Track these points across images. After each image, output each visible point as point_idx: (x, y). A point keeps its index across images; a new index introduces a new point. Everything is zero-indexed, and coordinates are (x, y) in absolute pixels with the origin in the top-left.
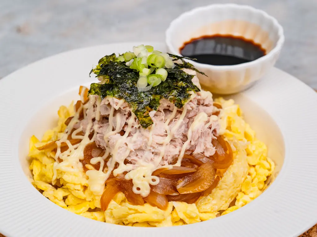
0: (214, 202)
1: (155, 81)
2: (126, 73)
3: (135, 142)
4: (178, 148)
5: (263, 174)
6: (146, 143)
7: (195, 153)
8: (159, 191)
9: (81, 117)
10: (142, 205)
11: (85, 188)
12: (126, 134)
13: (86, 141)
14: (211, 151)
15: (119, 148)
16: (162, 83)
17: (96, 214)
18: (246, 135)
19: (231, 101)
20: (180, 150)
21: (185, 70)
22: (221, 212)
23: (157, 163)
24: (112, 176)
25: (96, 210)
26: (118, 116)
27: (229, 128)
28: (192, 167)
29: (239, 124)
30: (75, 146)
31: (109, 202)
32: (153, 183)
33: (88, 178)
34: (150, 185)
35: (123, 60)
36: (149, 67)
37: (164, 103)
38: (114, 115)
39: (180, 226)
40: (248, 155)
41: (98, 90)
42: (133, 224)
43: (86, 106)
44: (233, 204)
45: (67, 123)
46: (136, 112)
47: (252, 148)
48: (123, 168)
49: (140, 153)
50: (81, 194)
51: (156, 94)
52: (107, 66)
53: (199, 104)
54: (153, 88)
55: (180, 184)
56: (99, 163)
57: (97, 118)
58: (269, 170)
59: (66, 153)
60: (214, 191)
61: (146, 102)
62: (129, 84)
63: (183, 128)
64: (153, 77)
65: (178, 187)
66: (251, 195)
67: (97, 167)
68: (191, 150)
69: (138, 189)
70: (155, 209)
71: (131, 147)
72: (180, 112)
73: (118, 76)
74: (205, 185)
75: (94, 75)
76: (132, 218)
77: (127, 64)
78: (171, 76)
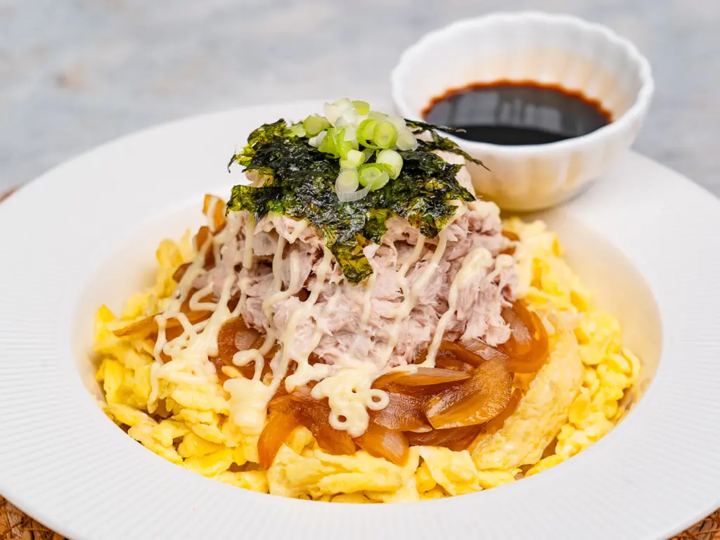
0: (509, 447)
1: (376, 178)
2: (310, 162)
3: (332, 315)
4: (429, 327)
5: (615, 384)
6: (358, 318)
7: (466, 337)
8: (387, 423)
9: (210, 262)
10: (351, 453)
11: (223, 418)
12: (313, 298)
13: (222, 315)
14: (502, 333)
15: (299, 327)
16: (391, 182)
17: (247, 476)
18: (575, 300)
19: (538, 225)
20: (433, 332)
21: (439, 153)
22: (525, 469)
23: (382, 362)
24: (281, 392)
25: (247, 467)
26: (294, 257)
27: (537, 283)
28: (461, 369)
29: (557, 274)
30: (198, 326)
31: (276, 449)
32: (376, 406)
33: (228, 397)
34: (369, 411)
35: (302, 134)
36: (361, 148)
37: (396, 228)
38: (285, 256)
39: (437, 501)
40: (580, 342)
41: (247, 200)
42: (333, 497)
43: (219, 239)
44: (550, 450)
45: (178, 277)
46: (335, 248)
47: (587, 328)
48: (306, 372)
49: (343, 341)
50: (214, 432)
51: (379, 206)
52: (267, 146)
53: (471, 228)
54: (371, 194)
55: (435, 408)
56: (253, 363)
57: (247, 264)
58: (629, 375)
59: (179, 341)
60: (508, 422)
61: (355, 224)
62: (317, 185)
63: (439, 282)
64: (371, 169)
65: (431, 414)
66: (592, 431)
67: (248, 371)
68: (456, 333)
69: (342, 419)
70: (381, 462)
71: (324, 325)
72: (431, 247)
73: (294, 168)
74: (491, 409)
75: (239, 168)
76: (329, 483)
77: (312, 142)
78: (412, 166)
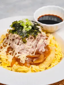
0: (44, 65)
1: (28, 30)
2: (19, 27)
3: (21, 47)
4: (34, 50)
5: (59, 57)
6: (25, 48)
7: (39, 51)
8: (28, 62)
10: (22, 66)
11: (7, 60)
12: (19, 45)
13: (8, 46)
14: (44, 50)
15: (17, 49)
16: (30, 30)
17: (9, 68)
18: (55, 45)
19: (52, 35)
21: (37, 26)
22: (46, 68)
23: (28, 54)
24: (14, 57)
25: (10, 67)
27: (50, 43)
28: (38, 55)
29: (53, 42)
30: (5, 47)
31: (13, 65)
32: (26, 60)
33: (7, 57)
34: (25, 60)
36: (27, 25)
37: (30, 36)
38: (16, 39)
39: (34, 73)
40: (56, 51)
41: (11, 32)
42: (20, 72)
44: (50, 66)
45: (3, 40)
46: (22, 39)
47: (57, 49)
48: (18, 55)
49: (23, 51)
50: (5, 62)
51: (28, 33)
52: (15, 24)
53: (41, 36)
54: (27, 32)
55: (34, 60)
56: (11, 53)
57: (11, 40)
58: (61, 56)
59: (2, 49)
60: (44, 62)
61: (25, 35)
62: (20, 30)
63: (36, 43)
64: (28, 28)
65: (34, 61)
66: (56, 63)
69: (22, 61)
70: (27, 67)
71: (20, 49)
72: (35, 39)
73: (17, 28)
74: (42, 61)
76: (19, 70)
77: (20, 24)
78: (33, 28)
